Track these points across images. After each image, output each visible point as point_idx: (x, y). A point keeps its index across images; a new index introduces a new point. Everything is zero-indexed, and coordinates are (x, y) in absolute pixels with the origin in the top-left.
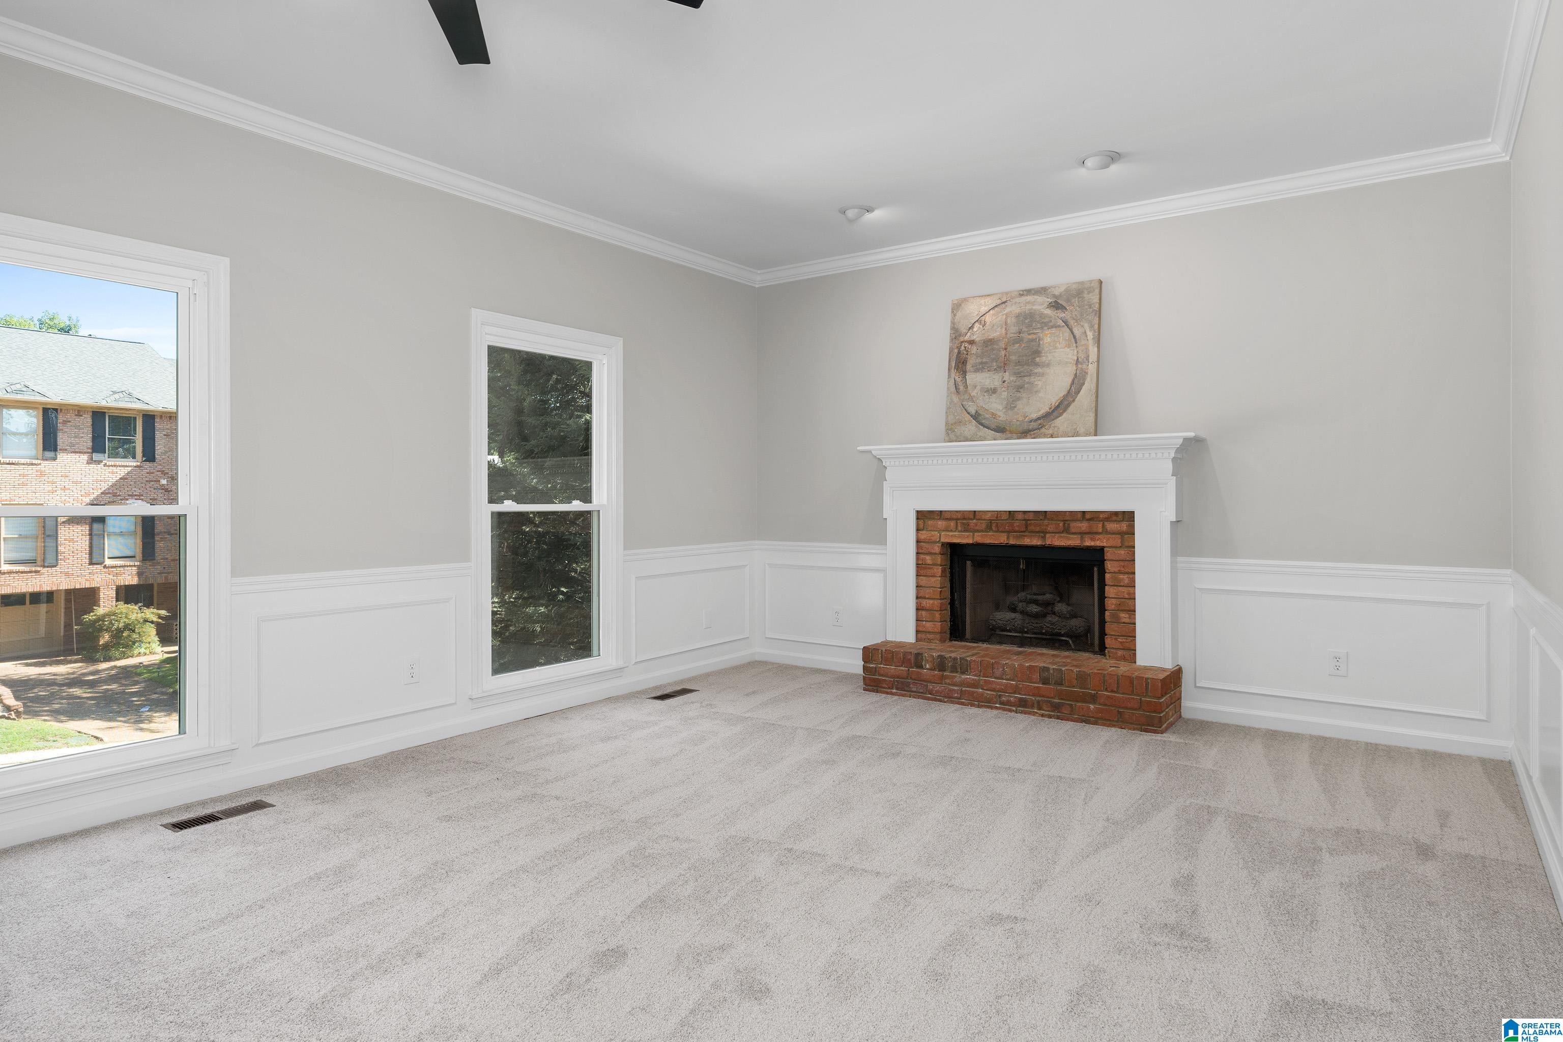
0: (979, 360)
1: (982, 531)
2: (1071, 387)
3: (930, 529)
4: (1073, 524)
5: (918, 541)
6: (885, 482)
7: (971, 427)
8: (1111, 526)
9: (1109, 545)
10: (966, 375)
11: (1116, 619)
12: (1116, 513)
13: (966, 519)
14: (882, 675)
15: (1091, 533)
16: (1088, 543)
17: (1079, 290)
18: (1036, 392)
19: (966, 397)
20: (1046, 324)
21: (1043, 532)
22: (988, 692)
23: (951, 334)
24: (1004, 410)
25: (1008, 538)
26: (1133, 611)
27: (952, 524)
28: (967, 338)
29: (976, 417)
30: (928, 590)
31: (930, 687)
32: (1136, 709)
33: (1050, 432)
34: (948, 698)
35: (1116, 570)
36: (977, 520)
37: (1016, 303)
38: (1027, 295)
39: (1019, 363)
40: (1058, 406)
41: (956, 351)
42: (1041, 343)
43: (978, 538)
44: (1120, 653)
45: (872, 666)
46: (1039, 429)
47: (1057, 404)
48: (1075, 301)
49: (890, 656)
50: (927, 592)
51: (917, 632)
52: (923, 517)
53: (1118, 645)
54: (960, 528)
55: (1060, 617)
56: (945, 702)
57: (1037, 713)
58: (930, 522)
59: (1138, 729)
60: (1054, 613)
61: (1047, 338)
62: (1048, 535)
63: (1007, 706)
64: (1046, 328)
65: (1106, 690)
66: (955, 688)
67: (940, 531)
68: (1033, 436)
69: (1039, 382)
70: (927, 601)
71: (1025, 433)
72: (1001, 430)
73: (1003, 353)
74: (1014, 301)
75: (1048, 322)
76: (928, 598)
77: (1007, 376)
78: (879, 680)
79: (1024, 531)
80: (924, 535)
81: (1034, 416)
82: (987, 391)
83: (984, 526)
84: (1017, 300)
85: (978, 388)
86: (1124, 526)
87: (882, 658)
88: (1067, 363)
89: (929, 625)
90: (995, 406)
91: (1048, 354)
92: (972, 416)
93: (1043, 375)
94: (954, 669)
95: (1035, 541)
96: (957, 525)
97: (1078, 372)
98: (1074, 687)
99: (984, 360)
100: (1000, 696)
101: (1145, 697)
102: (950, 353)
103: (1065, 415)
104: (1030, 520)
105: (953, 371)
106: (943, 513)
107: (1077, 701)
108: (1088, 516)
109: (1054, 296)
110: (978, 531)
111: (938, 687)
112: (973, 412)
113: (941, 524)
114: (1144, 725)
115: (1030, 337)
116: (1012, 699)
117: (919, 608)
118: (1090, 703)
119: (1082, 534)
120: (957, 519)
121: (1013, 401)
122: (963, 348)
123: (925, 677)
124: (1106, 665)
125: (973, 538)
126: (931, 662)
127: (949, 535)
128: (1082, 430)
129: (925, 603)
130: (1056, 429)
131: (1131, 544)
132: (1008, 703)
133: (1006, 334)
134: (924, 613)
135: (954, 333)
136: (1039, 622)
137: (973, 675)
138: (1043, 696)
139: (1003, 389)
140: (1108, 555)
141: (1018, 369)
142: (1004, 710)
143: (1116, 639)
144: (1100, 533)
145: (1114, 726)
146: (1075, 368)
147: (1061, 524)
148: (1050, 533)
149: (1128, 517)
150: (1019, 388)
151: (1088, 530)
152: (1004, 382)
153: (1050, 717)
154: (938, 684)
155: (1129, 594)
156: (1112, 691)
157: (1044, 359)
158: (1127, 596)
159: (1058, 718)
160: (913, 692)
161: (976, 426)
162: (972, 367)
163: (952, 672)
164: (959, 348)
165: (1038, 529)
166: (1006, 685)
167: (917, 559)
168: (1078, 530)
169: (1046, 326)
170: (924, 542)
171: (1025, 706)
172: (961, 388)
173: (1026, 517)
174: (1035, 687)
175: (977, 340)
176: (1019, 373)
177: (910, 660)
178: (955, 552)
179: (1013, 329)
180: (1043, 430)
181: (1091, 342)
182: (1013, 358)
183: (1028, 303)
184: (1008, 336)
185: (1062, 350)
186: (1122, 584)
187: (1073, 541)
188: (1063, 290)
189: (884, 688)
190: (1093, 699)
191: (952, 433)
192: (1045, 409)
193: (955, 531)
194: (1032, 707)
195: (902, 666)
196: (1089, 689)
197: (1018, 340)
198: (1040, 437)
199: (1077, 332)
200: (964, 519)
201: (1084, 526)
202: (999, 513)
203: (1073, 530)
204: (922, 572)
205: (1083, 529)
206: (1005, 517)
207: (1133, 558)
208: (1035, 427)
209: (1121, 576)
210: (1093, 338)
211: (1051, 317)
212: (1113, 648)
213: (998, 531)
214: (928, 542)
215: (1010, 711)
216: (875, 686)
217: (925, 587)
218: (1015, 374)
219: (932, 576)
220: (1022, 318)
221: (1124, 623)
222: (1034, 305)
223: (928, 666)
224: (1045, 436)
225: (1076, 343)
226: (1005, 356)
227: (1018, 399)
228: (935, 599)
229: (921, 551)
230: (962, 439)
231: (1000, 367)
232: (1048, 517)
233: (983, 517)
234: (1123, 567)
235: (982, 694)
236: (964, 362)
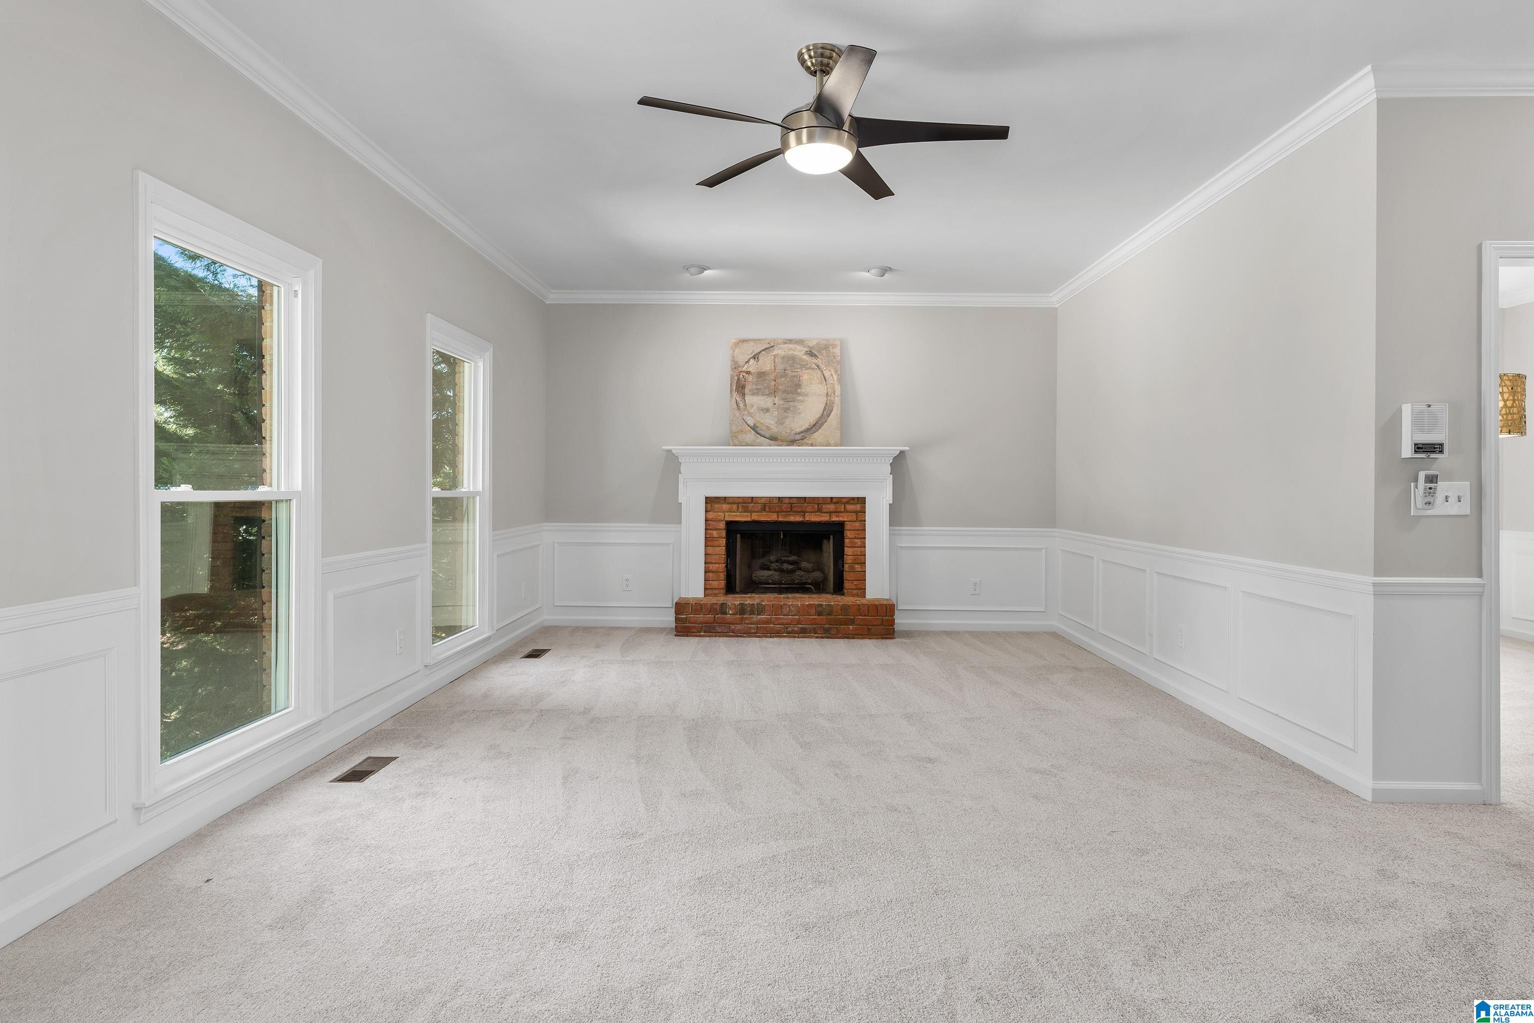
0: (754, 387)
1: (758, 512)
2: (824, 412)
3: (716, 511)
4: (824, 506)
5: (706, 520)
6: (680, 475)
7: (751, 436)
8: (850, 507)
9: (848, 520)
10: (744, 397)
11: (853, 570)
12: (853, 499)
13: (745, 503)
14: (692, 623)
15: (836, 512)
16: (835, 519)
17: (826, 345)
18: (799, 413)
19: (746, 413)
20: (804, 366)
21: (803, 512)
22: (778, 626)
23: (731, 364)
24: (776, 425)
25: (778, 517)
26: (863, 563)
27: (735, 506)
28: (744, 369)
29: (754, 428)
30: (715, 557)
31: (733, 627)
32: (879, 625)
33: (811, 442)
34: (748, 634)
35: (853, 536)
36: (754, 503)
37: (781, 348)
38: (789, 344)
39: (785, 391)
40: (814, 425)
41: (736, 378)
42: (801, 379)
43: (755, 517)
44: (855, 592)
45: (683, 616)
46: (802, 439)
47: (814, 423)
48: (824, 352)
49: (699, 607)
50: (714, 559)
51: (705, 589)
52: (710, 501)
53: (853, 587)
54: (740, 510)
55: (805, 571)
56: (745, 637)
57: (813, 636)
58: (716, 506)
59: (880, 638)
60: (800, 569)
61: (805, 376)
62: (806, 514)
63: (791, 634)
64: (804, 369)
65: (861, 615)
66: (753, 626)
67: (724, 512)
68: (798, 444)
69: (801, 407)
70: (714, 565)
71: (792, 442)
72: (774, 439)
73: (773, 383)
74: (780, 346)
75: (806, 365)
76: (714, 563)
77: (777, 400)
78: (689, 627)
79: (789, 512)
80: (711, 515)
81: (798, 430)
82: (762, 410)
83: (759, 508)
84: (782, 346)
85: (755, 407)
86: (858, 507)
87: (692, 610)
88: (820, 395)
89: (715, 584)
90: (769, 421)
91: (806, 388)
92: (751, 427)
93: (803, 401)
94: (752, 612)
95: (798, 518)
96: (738, 507)
97: (828, 402)
98: (839, 615)
99: (759, 387)
100: (787, 628)
101: (885, 617)
102: (731, 379)
103: (820, 430)
104: (794, 504)
105: (735, 394)
106: (727, 499)
107: (841, 625)
108: (834, 501)
109: (809, 347)
110: (755, 512)
111: (739, 627)
112: (752, 425)
113: (725, 507)
114: (883, 635)
115: (793, 374)
116: (795, 629)
117: (707, 571)
118: (850, 625)
119: (830, 513)
120: (738, 503)
121: (782, 418)
122: (741, 376)
123: (728, 620)
124: (846, 600)
125: (751, 517)
126: (734, 609)
127: (732, 515)
128: (833, 442)
129: (711, 567)
130: (814, 440)
131: (863, 519)
132: (793, 632)
133: (775, 369)
134: (711, 574)
135: (733, 365)
136: (790, 576)
137: (767, 615)
138: (818, 624)
139: (775, 409)
140: (848, 526)
141: (785, 396)
142: (790, 637)
143: (852, 583)
144: (843, 512)
145: (865, 638)
146: (826, 399)
147: (816, 506)
148: (808, 512)
149: (862, 501)
150: (786, 410)
151: (834, 510)
152: (775, 404)
153: (822, 638)
154: (739, 624)
155: (861, 552)
156: (865, 615)
157: (803, 390)
158: (859, 554)
159: (828, 638)
160: (718, 633)
161: (755, 435)
162: (750, 391)
163: (750, 614)
164: (738, 376)
165: (800, 510)
166: (792, 620)
167: (706, 534)
168: (828, 510)
169: (804, 367)
170: (711, 521)
171: (805, 633)
172: (741, 405)
173: (791, 501)
174: (812, 618)
175: (753, 371)
176: (786, 399)
177: (716, 609)
178: (732, 528)
179: (780, 367)
180: (805, 440)
181: (836, 382)
182: (781, 387)
183: (790, 349)
184: (776, 371)
185: (816, 385)
186: (856, 546)
187: (824, 518)
188: (815, 344)
189: (694, 633)
190: (852, 622)
191: (734, 439)
192: (806, 426)
193: (736, 512)
194: (810, 632)
195: (709, 614)
196: (849, 616)
197: (784, 375)
198: (802, 446)
199: (827, 374)
200: (744, 503)
201: (832, 507)
202: (771, 499)
203: (824, 511)
204: (709, 543)
205: (831, 509)
206: (775, 501)
207: (864, 528)
208: (799, 438)
209: (856, 540)
210: (837, 380)
211: (807, 362)
212: (850, 589)
213: (770, 512)
214: (714, 521)
215: (794, 637)
216: (685, 632)
217: (712, 555)
218: (783, 399)
219: (718, 546)
220: (786, 360)
221: (858, 571)
222: (794, 351)
223: (731, 612)
224: (807, 445)
225: (826, 381)
226: (775, 385)
227: (786, 417)
228: (720, 563)
229: (708, 528)
230: (744, 444)
231: (772, 393)
232: (807, 501)
233: (759, 502)
234: (858, 534)
235: (774, 628)
236: (743, 387)
